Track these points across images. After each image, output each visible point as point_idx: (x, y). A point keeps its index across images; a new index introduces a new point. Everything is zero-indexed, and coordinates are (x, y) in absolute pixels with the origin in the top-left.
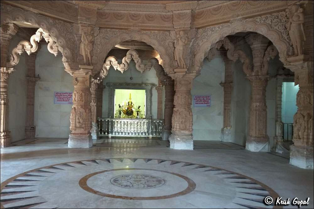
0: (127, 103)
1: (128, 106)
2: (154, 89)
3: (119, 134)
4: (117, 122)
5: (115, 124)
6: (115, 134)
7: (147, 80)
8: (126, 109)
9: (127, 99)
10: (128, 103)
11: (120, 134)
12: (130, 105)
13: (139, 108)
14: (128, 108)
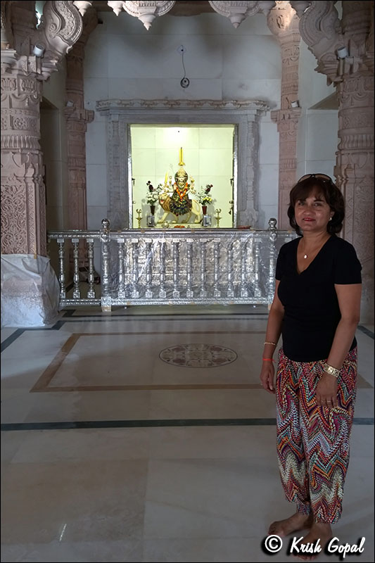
0: (171, 177)
1: (175, 187)
2: (266, 118)
3: (142, 296)
4: (136, 246)
5: (125, 255)
6: (129, 296)
7: (241, 86)
8: (171, 195)
9: (171, 166)
10: (177, 175)
11: (149, 294)
12: (182, 183)
13: (208, 190)
14: (175, 191)
